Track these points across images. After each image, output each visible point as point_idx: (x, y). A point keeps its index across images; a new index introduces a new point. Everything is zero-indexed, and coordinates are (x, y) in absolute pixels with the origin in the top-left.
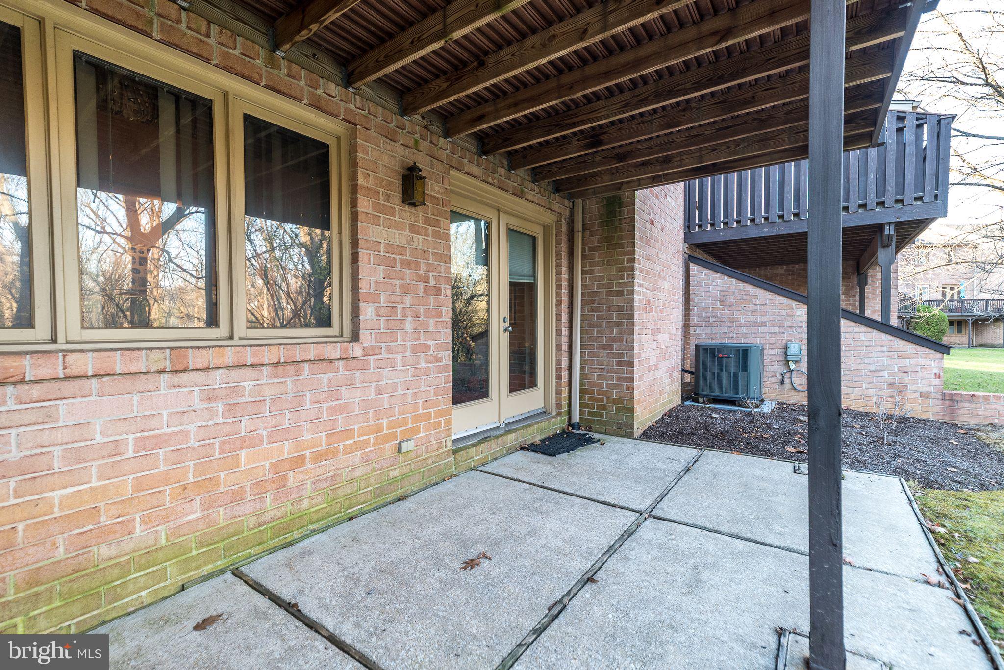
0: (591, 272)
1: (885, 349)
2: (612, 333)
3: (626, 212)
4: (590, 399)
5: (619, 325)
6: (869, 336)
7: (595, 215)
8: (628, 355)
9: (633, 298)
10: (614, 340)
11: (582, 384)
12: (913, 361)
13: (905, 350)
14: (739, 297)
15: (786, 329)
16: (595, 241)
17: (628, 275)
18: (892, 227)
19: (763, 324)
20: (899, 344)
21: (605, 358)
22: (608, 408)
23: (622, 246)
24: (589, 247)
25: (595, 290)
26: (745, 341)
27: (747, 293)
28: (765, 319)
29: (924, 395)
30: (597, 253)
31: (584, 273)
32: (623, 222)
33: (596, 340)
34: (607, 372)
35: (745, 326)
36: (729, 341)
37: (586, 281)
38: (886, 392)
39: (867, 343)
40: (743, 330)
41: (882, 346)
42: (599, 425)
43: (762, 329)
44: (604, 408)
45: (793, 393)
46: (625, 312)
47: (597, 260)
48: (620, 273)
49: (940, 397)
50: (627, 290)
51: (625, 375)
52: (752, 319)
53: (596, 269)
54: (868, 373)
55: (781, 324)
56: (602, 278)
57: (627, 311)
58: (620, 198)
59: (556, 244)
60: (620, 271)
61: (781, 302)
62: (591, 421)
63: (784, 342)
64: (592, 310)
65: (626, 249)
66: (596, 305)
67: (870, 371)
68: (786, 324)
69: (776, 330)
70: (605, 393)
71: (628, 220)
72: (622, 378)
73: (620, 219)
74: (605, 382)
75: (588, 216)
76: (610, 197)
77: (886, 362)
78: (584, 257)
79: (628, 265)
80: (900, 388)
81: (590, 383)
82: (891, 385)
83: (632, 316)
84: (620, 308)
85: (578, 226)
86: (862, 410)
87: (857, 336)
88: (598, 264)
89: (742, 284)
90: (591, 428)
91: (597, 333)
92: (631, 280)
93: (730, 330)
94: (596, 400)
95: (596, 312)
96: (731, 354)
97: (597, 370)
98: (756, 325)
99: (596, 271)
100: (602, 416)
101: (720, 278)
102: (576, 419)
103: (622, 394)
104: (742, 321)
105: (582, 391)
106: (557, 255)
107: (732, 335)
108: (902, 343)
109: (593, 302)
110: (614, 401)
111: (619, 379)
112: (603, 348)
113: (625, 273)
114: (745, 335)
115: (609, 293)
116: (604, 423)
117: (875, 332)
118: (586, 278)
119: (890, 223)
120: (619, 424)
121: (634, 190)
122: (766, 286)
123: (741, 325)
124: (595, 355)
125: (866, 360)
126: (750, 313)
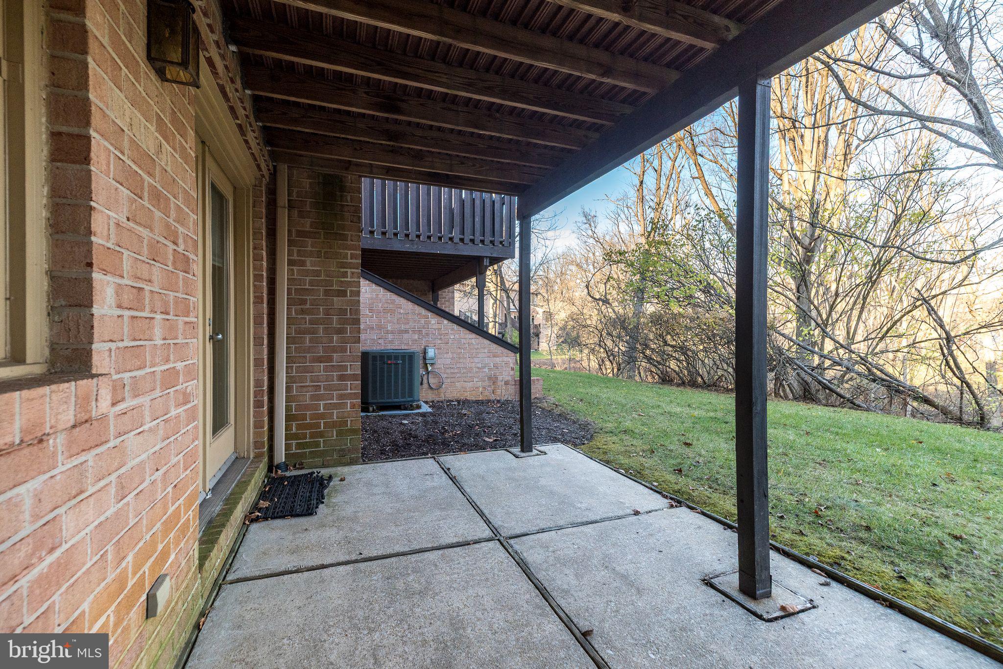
0: (303, 263)
1: (486, 351)
2: (331, 341)
3: (349, 199)
4: (299, 427)
5: (340, 331)
6: (477, 341)
7: (306, 192)
8: (352, 367)
9: (359, 301)
10: (334, 350)
11: (288, 409)
12: (501, 359)
13: (496, 351)
14: (386, 305)
15: (423, 336)
16: (307, 225)
17: (353, 273)
18: (488, 260)
19: (406, 332)
20: (494, 347)
21: (322, 373)
22: (326, 435)
23: (344, 238)
24: (298, 231)
25: (307, 287)
26: (392, 347)
27: (393, 302)
28: (407, 326)
29: (507, 383)
30: (310, 241)
31: (291, 263)
32: (346, 209)
33: (309, 350)
34: (325, 389)
35: (392, 332)
36: (378, 348)
37: (293, 275)
38: (487, 383)
39: (476, 347)
40: (390, 336)
41: (484, 348)
42: (314, 458)
43: (406, 336)
44: (321, 435)
45: (430, 391)
46: (348, 316)
47: (309, 248)
48: (342, 270)
49: (513, 383)
50: (351, 291)
51: (349, 391)
52: (397, 326)
53: (308, 261)
54: (477, 370)
55: (420, 332)
56: (317, 273)
57: (351, 314)
58: (341, 181)
59: (253, 218)
60: (342, 268)
61: (420, 311)
62: (303, 455)
63: (423, 347)
64: (303, 312)
65: (349, 242)
66: (308, 306)
67: (478, 368)
68: (424, 331)
69: (416, 337)
70: (322, 416)
71: (353, 208)
72: (345, 395)
73: (342, 206)
74: (322, 403)
75: (295, 190)
76: (329, 175)
77: (487, 360)
78: (291, 243)
79: (352, 261)
80: (493, 380)
81: (298, 408)
82: (490, 378)
83: (357, 321)
84: (342, 312)
85: (283, 199)
86: (474, 399)
87: (470, 341)
88: (311, 254)
89: (389, 294)
90: (301, 464)
91: (310, 341)
92: (356, 280)
93: (378, 337)
94: (310, 426)
95: (308, 314)
96: (398, 360)
97: (310, 389)
98: (401, 332)
99: (308, 264)
100: (317, 445)
101: (368, 285)
102: (280, 456)
103: (346, 414)
104: (389, 328)
105: (289, 418)
106: (254, 233)
107: (380, 341)
108: (495, 346)
109: (304, 302)
110: (334, 425)
111: (341, 397)
112: (320, 360)
113: (349, 270)
114: (391, 342)
115: (327, 293)
116: (322, 454)
117: (481, 338)
118: (292, 270)
119: (487, 257)
120: (343, 450)
121: (360, 176)
122: (408, 296)
123: (387, 332)
124: (306, 370)
125: (476, 360)
126: (395, 321)
